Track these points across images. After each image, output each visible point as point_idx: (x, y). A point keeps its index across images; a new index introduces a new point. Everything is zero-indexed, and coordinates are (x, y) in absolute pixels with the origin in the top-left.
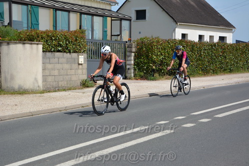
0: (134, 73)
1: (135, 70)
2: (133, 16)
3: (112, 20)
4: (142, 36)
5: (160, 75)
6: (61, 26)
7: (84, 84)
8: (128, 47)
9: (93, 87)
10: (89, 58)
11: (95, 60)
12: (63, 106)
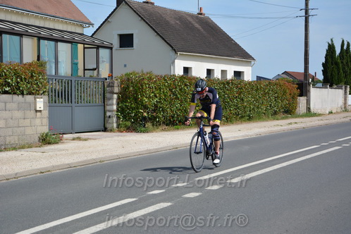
0: (117, 122)
1: (118, 118)
2: (116, 42)
3: (84, 48)
4: (128, 70)
5: (153, 125)
6: (10, 56)
7: (44, 140)
8: (109, 86)
9: (57, 143)
10: (52, 102)
11: (60, 104)
12: (12, 172)
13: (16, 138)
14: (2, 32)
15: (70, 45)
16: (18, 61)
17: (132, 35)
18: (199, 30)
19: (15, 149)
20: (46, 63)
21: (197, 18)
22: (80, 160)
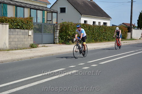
0: (59, 40)
1: (59, 39)
2: (59, 11)
3: (47, 13)
4: (63, 21)
6: (20, 15)
7: (31, 46)
8: (56, 27)
9: (36, 48)
10: (35, 33)
11: (38, 33)
12: (20, 58)
13: (21, 45)
14: (17, 6)
15: (42, 11)
16: (22, 17)
17: (65, 8)
18: (90, 7)
19: (21, 49)
20: (33, 18)
21: (90, 2)
22: (44, 54)
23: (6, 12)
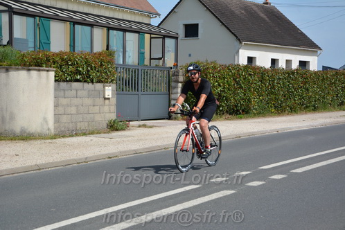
2: (181, 32)
3: (151, 38)
5: (217, 114)
7: (112, 126)
8: (174, 75)
9: (124, 130)
10: (119, 90)
11: (127, 92)
12: (82, 157)
13: (86, 124)
14: (75, 23)
15: (137, 35)
16: (88, 50)
17: (197, 25)
18: (264, 20)
19: (85, 134)
20: (114, 52)
21: (262, 7)
22: (145, 146)
23: (48, 39)
